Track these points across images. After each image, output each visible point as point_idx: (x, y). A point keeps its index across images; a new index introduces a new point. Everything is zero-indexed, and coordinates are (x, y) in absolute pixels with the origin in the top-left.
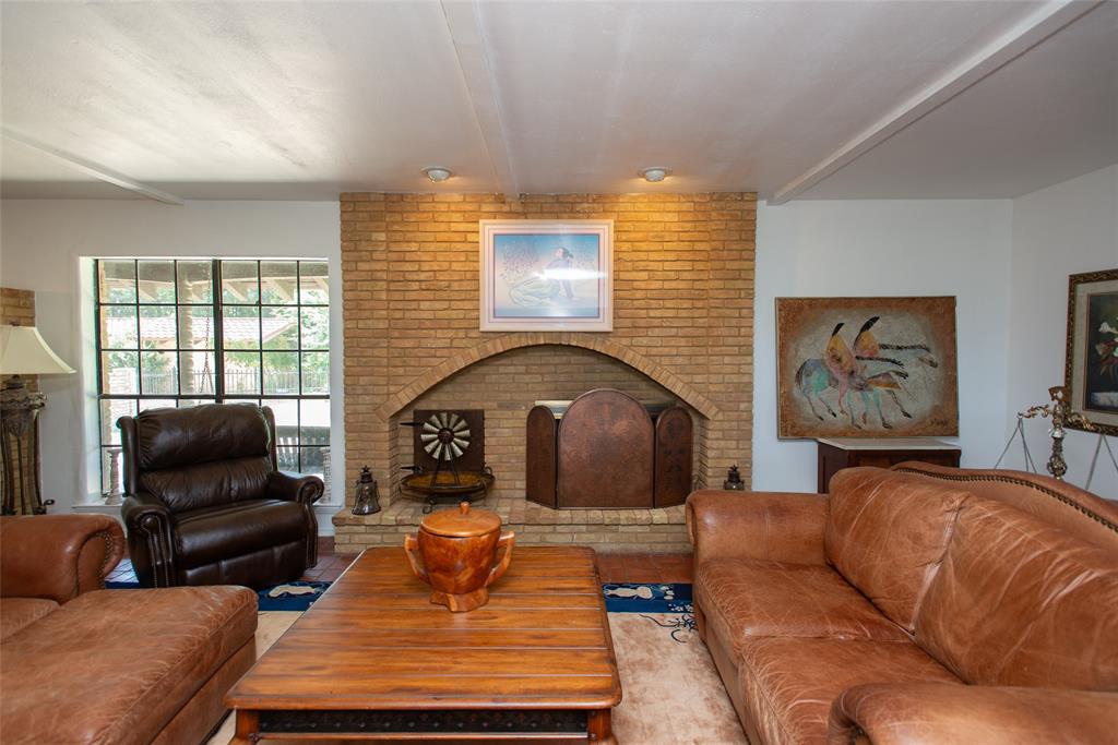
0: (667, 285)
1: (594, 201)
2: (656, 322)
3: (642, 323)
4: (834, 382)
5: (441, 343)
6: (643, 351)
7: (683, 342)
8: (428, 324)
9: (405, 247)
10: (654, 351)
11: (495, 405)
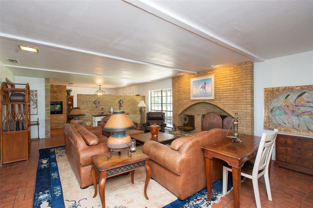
0: (227, 88)
1: (211, 71)
2: (225, 97)
3: (222, 97)
4: (286, 113)
5: (185, 102)
6: (222, 103)
7: (232, 101)
8: (183, 99)
9: (180, 85)
10: (225, 104)
11: (196, 114)
